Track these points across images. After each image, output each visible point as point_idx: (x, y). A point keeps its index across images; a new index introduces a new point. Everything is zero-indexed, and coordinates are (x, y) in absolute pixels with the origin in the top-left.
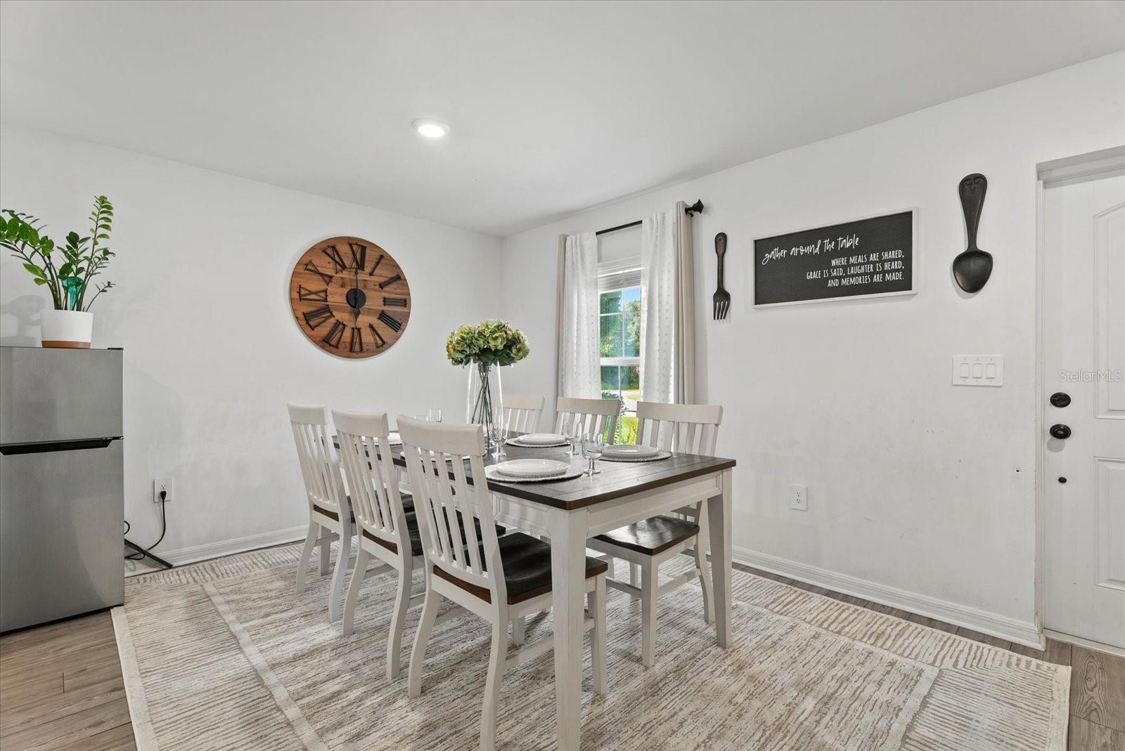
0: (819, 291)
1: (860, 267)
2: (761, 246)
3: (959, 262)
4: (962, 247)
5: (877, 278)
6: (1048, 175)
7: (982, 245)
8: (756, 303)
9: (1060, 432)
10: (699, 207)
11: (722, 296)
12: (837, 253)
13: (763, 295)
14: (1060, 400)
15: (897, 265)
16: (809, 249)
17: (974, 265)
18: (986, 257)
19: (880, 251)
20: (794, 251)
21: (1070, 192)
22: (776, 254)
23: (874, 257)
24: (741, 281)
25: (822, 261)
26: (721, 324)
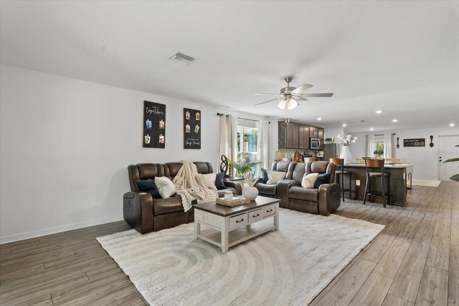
0: (413, 146)
1: (419, 144)
2: (404, 140)
3: (430, 144)
4: (431, 143)
5: (421, 145)
6: (439, 136)
7: (433, 143)
8: (404, 146)
9: (440, 161)
10: (395, 134)
11: (398, 145)
12: (415, 142)
13: (405, 146)
14: (440, 158)
15: (423, 144)
16: (412, 141)
17: (432, 145)
18: (433, 144)
19: (421, 142)
20: (410, 141)
21: (441, 138)
22: (407, 141)
23: (420, 143)
24: (401, 143)
25: (414, 142)
26: (398, 149)
